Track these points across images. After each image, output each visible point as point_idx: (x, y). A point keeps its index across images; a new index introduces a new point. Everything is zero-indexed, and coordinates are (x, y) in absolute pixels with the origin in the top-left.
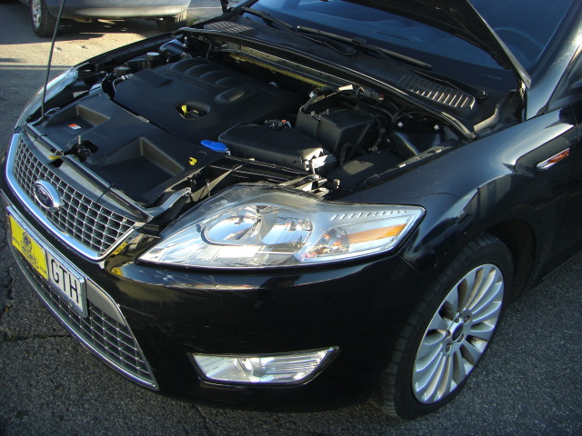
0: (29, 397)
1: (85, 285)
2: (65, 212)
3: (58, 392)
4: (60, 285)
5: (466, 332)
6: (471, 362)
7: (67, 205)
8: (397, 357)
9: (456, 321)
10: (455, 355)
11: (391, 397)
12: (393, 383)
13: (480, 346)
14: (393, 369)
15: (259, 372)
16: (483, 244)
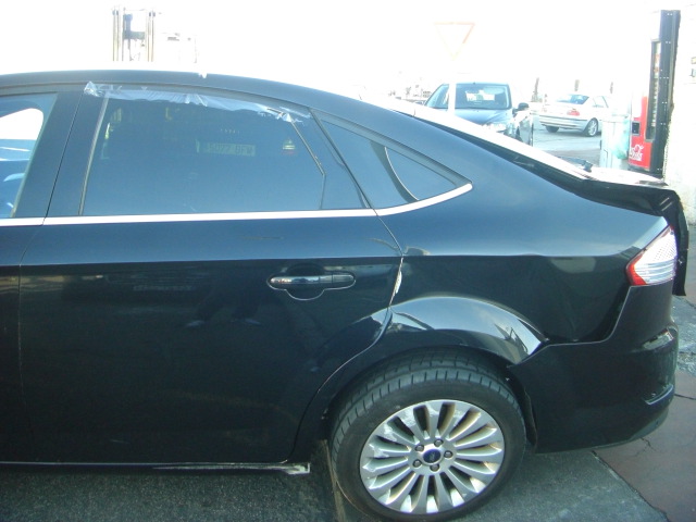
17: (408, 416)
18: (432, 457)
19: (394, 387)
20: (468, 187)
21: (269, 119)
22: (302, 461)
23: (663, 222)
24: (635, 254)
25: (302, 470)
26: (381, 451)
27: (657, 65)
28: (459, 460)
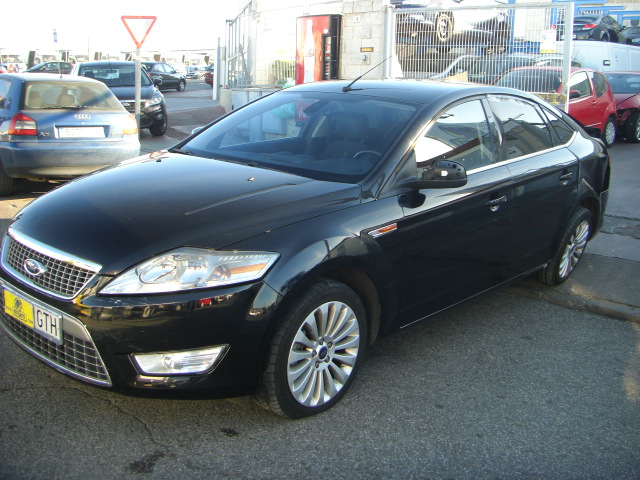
0: (16, 419)
1: (62, 320)
2: (48, 275)
3: (39, 415)
4: (43, 329)
5: (331, 354)
6: (341, 382)
7: (49, 270)
8: (273, 359)
9: (321, 344)
10: (324, 371)
11: (273, 392)
12: (272, 379)
13: (348, 370)
14: (271, 369)
15: (178, 366)
16: (331, 285)
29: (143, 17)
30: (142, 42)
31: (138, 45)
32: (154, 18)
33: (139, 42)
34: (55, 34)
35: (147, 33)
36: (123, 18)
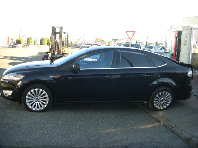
17: (158, 96)
18: (163, 100)
19: (159, 90)
20: (166, 64)
21: (142, 55)
22: (146, 101)
23: (190, 69)
24: (187, 73)
25: (146, 102)
26: (157, 99)
27: (177, 42)
28: (166, 101)
29: (132, 32)
30: (131, 38)
31: (130, 39)
32: (135, 32)
33: (130, 38)
34: (147, 37)
35: (133, 36)
36: (126, 32)
